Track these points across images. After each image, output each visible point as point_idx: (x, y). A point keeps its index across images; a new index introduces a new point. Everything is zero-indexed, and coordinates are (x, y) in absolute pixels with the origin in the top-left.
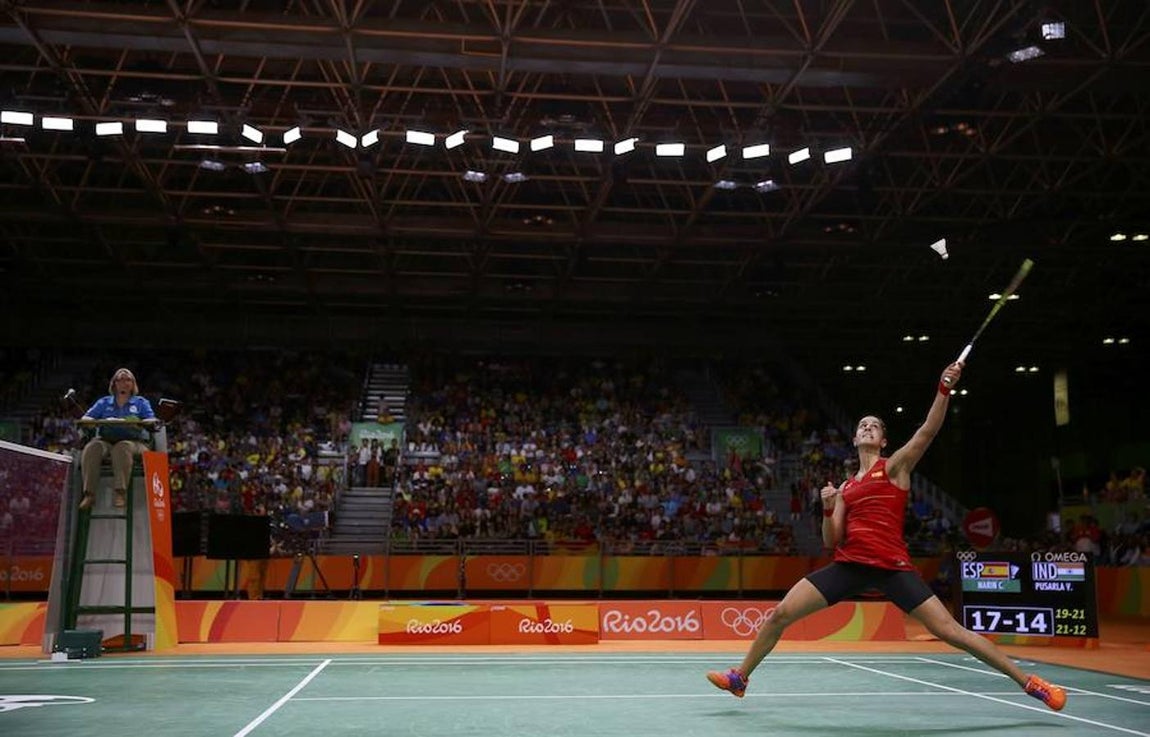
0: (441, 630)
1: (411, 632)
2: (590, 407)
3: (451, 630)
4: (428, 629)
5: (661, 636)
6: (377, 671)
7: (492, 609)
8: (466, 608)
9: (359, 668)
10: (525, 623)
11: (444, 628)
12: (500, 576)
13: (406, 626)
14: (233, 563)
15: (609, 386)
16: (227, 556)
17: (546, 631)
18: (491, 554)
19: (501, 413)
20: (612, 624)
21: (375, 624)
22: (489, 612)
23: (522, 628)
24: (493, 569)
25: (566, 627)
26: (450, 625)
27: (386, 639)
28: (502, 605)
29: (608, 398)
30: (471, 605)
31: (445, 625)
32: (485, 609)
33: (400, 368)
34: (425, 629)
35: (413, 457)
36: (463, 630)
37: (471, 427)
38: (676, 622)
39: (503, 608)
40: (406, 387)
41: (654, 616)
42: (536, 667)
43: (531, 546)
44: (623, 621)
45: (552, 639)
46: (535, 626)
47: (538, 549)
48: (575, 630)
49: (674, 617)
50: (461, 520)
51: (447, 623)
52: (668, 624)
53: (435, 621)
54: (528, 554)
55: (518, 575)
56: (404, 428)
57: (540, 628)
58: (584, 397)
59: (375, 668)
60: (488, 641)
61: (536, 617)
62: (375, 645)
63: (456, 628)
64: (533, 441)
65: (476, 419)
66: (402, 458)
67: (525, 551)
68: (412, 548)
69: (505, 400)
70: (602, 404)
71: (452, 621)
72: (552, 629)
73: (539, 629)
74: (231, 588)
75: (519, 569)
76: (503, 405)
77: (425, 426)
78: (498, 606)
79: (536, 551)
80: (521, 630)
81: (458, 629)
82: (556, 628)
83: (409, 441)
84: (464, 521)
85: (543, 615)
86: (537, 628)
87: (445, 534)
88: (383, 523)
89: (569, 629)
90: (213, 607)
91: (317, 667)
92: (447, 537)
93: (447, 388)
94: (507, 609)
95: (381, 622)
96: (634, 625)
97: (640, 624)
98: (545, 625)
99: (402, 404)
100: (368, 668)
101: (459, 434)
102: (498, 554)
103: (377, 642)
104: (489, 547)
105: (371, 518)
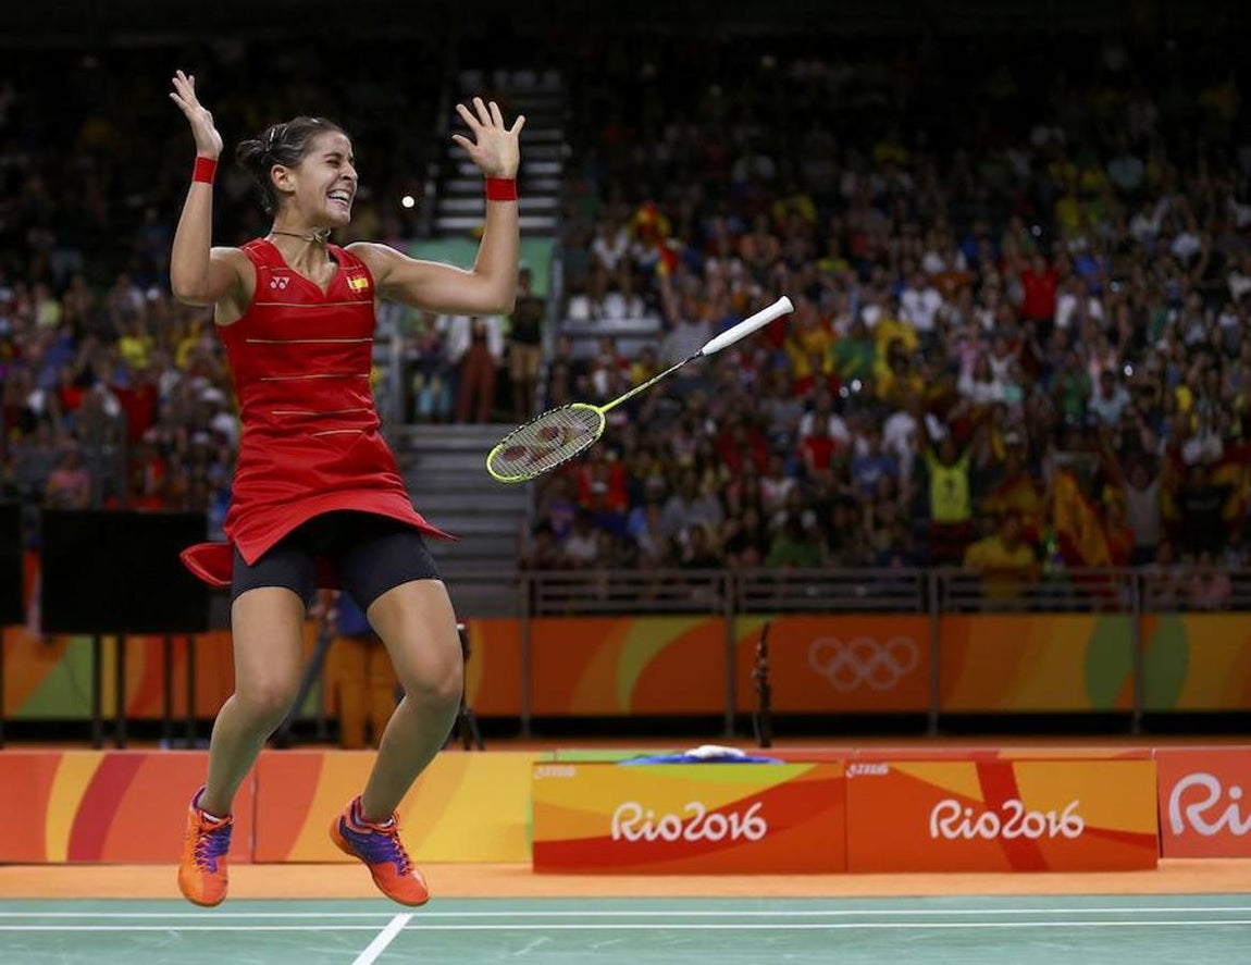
0: (707, 831)
1: (623, 836)
2: (1091, 179)
3: (735, 834)
4: (671, 828)
6: (543, 948)
7: (854, 770)
8: (777, 769)
9: (493, 940)
10: (947, 812)
11: (716, 827)
12: (846, 674)
13: (608, 819)
14: (109, 643)
15: (1144, 115)
16: (94, 627)
17: (1008, 834)
18: (816, 611)
19: (831, 202)
20: (1193, 812)
21: (524, 816)
22: (844, 780)
23: (938, 827)
24: (826, 655)
25: (1066, 821)
26: (734, 818)
27: (554, 857)
28: (878, 761)
29: (1140, 150)
30: (789, 760)
31: (719, 818)
32: (834, 772)
33: (539, 81)
34: (662, 829)
35: (587, 336)
36: (769, 831)
37: (747, 245)
39: (883, 769)
40: (555, 134)
42: (995, 938)
43: (933, 589)
45: (1025, 857)
46: (974, 821)
47: (954, 595)
48: (1086, 830)
50: (728, 515)
51: (726, 811)
53: (689, 807)
54: (926, 609)
55: (897, 670)
56: (556, 255)
57: (989, 825)
58: (1071, 151)
59: (539, 941)
60: (843, 862)
61: (977, 794)
62: (523, 873)
63: (752, 826)
64: (933, 282)
65: (761, 221)
66: (556, 340)
67: (917, 602)
68: (594, 597)
69: (842, 163)
70: (1127, 173)
71: (740, 807)
72: (1025, 829)
73: (986, 826)
74: (109, 710)
75: (900, 654)
76: (837, 183)
77: (611, 246)
78: (868, 762)
79: (948, 602)
80: (935, 833)
81: (755, 828)
82: (1034, 825)
83: (572, 290)
84: (740, 517)
85: (998, 787)
86: (980, 826)
87: (689, 554)
88: (507, 526)
89: (1073, 827)
90: (77, 768)
91: (376, 933)
92: (694, 564)
93: (672, 133)
94: (893, 772)
95: (539, 808)
98: (1005, 816)
99: (550, 184)
100: (515, 942)
101: (712, 266)
102: (838, 611)
103: (530, 866)
104: (812, 590)
105: (472, 513)
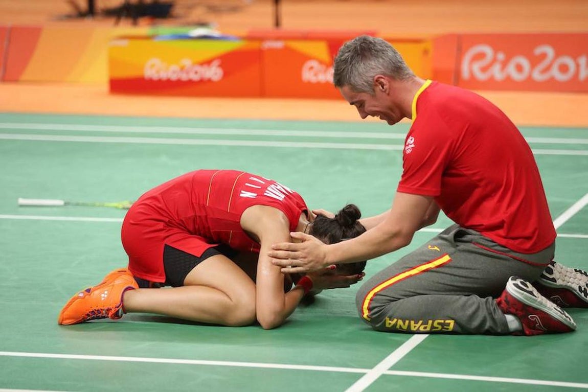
0: (193, 75)
1: (151, 78)
3: (207, 76)
4: (174, 73)
5: (552, 86)
20: (476, 67)
34: (170, 73)
36: (224, 76)
38: (578, 66)
41: (544, 56)
44: (494, 60)
49: (575, 57)
52: (564, 69)
60: (261, 92)
63: (214, 73)
81: (217, 74)
95: (113, 63)
96: (511, 70)
97: (519, 68)
